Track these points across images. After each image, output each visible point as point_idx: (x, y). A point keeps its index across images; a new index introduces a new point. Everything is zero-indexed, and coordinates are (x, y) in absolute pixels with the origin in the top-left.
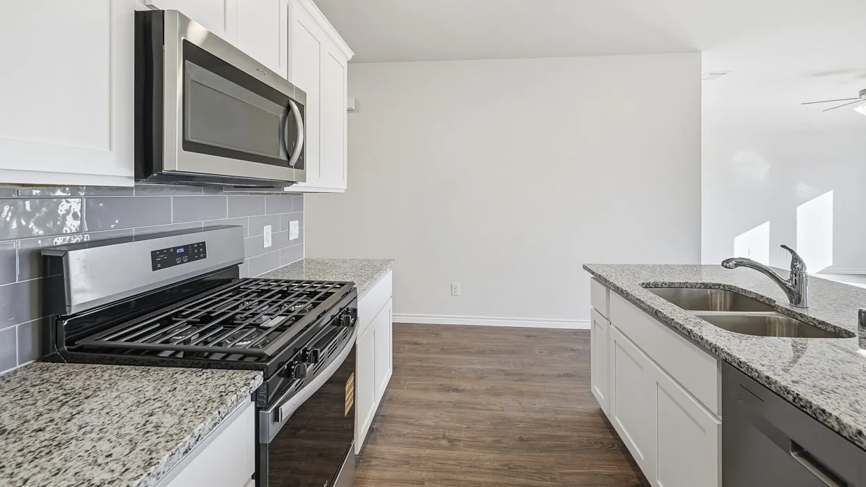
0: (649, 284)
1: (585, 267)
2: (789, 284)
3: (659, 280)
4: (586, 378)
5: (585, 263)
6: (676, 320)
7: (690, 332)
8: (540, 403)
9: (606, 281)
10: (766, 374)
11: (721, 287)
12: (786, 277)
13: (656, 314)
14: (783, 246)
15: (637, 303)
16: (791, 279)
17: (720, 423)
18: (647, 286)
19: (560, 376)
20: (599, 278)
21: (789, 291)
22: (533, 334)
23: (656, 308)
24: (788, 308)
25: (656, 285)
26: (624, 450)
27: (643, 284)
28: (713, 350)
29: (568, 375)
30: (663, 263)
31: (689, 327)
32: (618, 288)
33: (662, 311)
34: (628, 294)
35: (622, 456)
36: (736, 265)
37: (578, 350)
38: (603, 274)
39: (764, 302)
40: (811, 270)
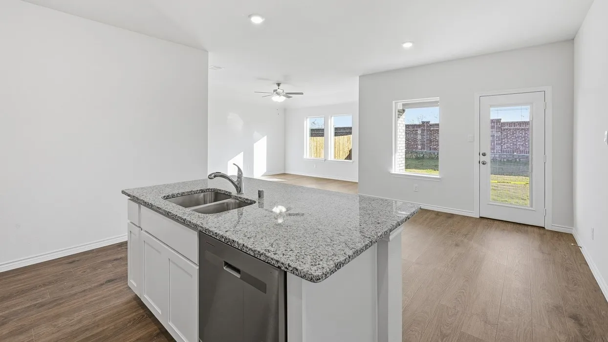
0: (168, 196)
1: (123, 192)
2: (236, 183)
3: (176, 192)
4: (124, 277)
5: (124, 189)
6: (178, 215)
7: (184, 220)
8: (76, 317)
9: (138, 199)
10: (216, 232)
11: (210, 190)
12: (235, 180)
13: (167, 214)
14: (234, 164)
15: (157, 210)
16: (237, 180)
17: (198, 268)
18: (167, 198)
19: (102, 285)
20: (134, 199)
21: (236, 186)
22: (77, 259)
23: (168, 210)
24: (236, 195)
25: (173, 196)
26: (151, 315)
27: (164, 197)
28: (194, 227)
29: (109, 281)
30: (181, 181)
31: (184, 218)
32: (146, 203)
33: (171, 212)
34: (152, 205)
35: (149, 320)
36: (215, 176)
37: (121, 258)
38: (137, 195)
39: (227, 195)
40: (244, 175)
